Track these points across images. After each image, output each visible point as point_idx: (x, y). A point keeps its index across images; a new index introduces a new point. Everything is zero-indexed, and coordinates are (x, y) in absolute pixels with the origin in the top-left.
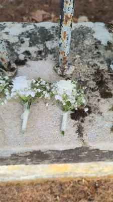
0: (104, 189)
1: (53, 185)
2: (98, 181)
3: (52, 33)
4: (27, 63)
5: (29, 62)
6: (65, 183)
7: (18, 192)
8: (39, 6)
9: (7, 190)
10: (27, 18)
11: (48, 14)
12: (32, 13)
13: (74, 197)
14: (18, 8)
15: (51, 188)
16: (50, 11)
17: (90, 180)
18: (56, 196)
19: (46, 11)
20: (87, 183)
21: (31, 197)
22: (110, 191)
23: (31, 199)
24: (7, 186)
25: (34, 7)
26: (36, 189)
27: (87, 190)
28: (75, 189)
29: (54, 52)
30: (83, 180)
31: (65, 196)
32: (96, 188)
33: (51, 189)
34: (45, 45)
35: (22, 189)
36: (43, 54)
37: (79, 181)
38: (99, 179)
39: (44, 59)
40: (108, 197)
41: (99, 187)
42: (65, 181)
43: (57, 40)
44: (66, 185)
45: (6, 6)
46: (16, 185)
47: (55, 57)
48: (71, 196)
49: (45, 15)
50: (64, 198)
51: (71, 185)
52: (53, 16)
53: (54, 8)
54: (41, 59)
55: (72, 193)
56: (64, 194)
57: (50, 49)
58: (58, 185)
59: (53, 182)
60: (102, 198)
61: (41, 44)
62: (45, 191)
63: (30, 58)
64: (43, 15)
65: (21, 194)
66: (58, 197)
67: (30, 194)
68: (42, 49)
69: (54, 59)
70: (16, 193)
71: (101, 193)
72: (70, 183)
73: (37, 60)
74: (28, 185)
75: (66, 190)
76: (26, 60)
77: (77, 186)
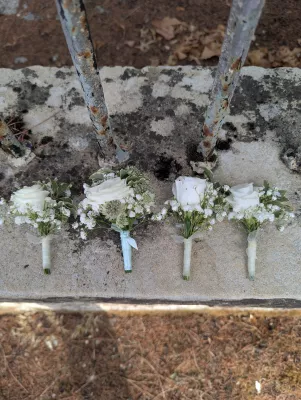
0: (284, 332)
1: (202, 320)
2: (274, 318)
3: (266, 89)
4: (233, 145)
5: (235, 145)
6: (220, 318)
7: (147, 326)
8: (167, 9)
9: (129, 322)
10: (147, 31)
11: (184, 23)
12: (156, 23)
13: (235, 340)
14: (131, 12)
15: (198, 324)
16: (188, 19)
17: (262, 316)
18: (206, 337)
19: (180, 19)
20: (255, 320)
21: (166, 335)
22: (294, 335)
23: (167, 339)
24: (129, 317)
25: (158, 11)
26: (175, 324)
27: (255, 331)
28: (236, 328)
29: (276, 127)
30: (251, 316)
31: (221, 338)
32: (270, 328)
33: (198, 326)
34: (257, 112)
35: (152, 323)
36: (258, 129)
37: (243, 316)
38: (276, 316)
39: (260, 139)
40: (290, 343)
41: (275, 328)
42: (220, 315)
43: (277, 103)
44: (222, 322)
45: (109, 8)
46: (144, 316)
47: (278, 135)
48: (230, 339)
49: (179, 25)
50: (219, 341)
51: (231, 321)
52: (192, 28)
53: (193, 14)
54: (256, 140)
55: (232, 335)
56: (218, 335)
57: (267, 119)
58: (208, 321)
59: (201, 315)
60: (280, 345)
61: (251, 109)
62: (189, 328)
63: (235, 137)
64: (176, 27)
65: (151, 331)
66: (209, 340)
67: (166, 330)
68: (254, 120)
69: (277, 139)
70: (144, 329)
71: (277, 338)
72: (229, 318)
73: (248, 140)
74: (162, 317)
75: (221, 329)
76: (230, 141)
77: (240, 324)
